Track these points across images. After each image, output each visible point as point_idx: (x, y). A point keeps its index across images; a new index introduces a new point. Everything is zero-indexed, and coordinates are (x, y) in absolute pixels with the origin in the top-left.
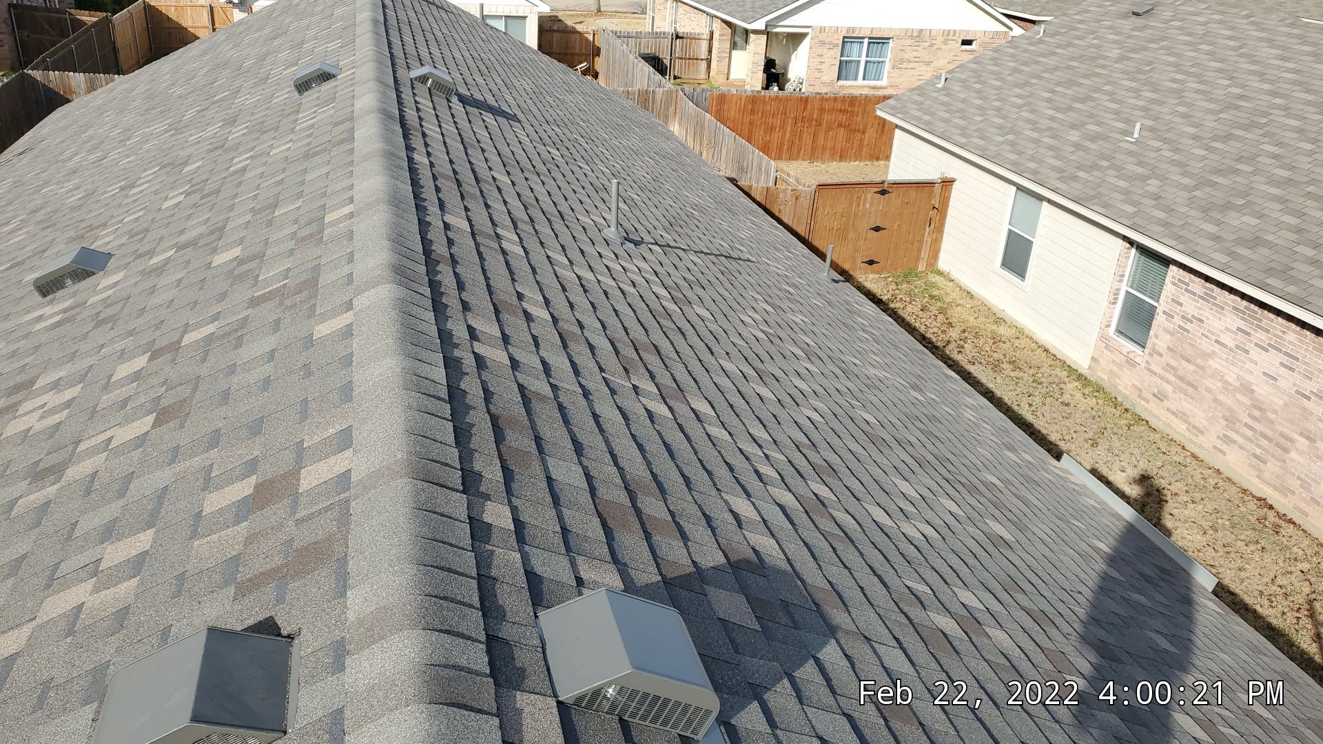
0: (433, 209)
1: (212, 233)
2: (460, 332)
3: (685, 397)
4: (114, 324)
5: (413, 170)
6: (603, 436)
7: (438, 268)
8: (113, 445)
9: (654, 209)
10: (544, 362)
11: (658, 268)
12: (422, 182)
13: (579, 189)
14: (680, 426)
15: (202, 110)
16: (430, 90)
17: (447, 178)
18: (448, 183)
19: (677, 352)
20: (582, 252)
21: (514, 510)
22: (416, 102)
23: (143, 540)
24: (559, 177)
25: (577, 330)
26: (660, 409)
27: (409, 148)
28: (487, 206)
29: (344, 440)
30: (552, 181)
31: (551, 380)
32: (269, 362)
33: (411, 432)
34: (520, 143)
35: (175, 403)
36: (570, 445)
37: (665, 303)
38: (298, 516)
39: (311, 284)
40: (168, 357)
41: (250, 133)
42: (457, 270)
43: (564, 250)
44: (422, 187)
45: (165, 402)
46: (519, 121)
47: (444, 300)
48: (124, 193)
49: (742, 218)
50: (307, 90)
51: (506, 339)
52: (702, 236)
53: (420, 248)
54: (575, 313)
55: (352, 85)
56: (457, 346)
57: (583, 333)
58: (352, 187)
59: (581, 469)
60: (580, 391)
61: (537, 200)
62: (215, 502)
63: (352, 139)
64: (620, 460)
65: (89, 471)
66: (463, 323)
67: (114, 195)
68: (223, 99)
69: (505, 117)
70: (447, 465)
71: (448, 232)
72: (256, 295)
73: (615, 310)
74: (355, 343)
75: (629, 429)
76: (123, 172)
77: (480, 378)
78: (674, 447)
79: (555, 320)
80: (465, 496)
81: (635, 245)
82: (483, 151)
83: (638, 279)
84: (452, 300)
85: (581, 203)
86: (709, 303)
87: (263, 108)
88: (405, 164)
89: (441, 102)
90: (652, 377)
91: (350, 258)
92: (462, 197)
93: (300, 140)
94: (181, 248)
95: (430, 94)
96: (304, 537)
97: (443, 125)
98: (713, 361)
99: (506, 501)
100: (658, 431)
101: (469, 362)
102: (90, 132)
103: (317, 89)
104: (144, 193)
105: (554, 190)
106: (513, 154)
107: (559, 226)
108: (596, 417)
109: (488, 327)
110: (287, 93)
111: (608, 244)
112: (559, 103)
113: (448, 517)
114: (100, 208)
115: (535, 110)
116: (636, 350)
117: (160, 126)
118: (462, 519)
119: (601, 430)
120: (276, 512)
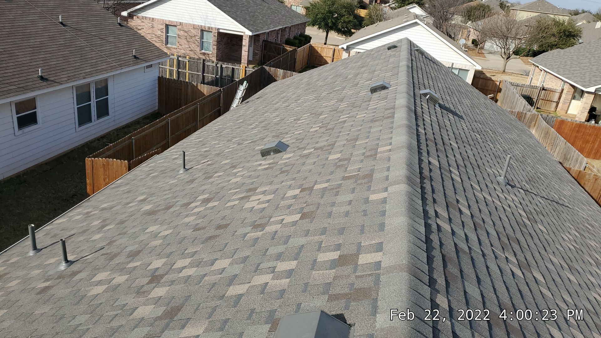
0: (425, 154)
1: (329, 145)
2: (432, 213)
3: (531, 269)
4: (288, 174)
5: (418, 135)
6: (490, 278)
7: (425, 181)
8: (284, 222)
9: (522, 171)
10: (466, 235)
11: (522, 201)
12: (421, 141)
13: (487, 155)
14: (527, 283)
15: (329, 93)
16: (427, 99)
17: (431, 141)
18: (431, 143)
19: (528, 245)
20: (487, 186)
21: (449, 301)
22: (421, 105)
23: (293, 264)
24: (479, 147)
25: (482, 223)
26: (518, 272)
27: (417, 125)
28: (447, 157)
29: (379, 248)
30: (476, 150)
31: (469, 245)
32: (349, 205)
33: (409, 252)
34: (463, 129)
35: (309, 212)
36: (475, 278)
37: (524, 219)
38: (357, 274)
39: (370, 176)
40: (308, 192)
41: (348, 106)
42: (432, 184)
43: (479, 183)
44: (421, 143)
45: (305, 210)
46: (463, 119)
47: (426, 196)
48: (295, 122)
49: (566, 184)
50: (375, 92)
51: (450, 219)
52: (545, 189)
53: (418, 171)
54: (482, 215)
55: (396, 93)
56: (430, 218)
57: (484, 225)
58: (391, 138)
59: (479, 291)
60: (481, 253)
61: (468, 157)
62: (323, 257)
63: (393, 117)
64: (497, 292)
65: (274, 230)
66: (433, 208)
67: (291, 122)
68: (338, 90)
69: (458, 116)
70: (423, 272)
71: (430, 166)
72: (345, 175)
73: (500, 218)
74: (387, 207)
75: (502, 278)
76: (296, 113)
77: (439, 236)
78: (524, 293)
79: (472, 216)
80: (430, 288)
81: (512, 187)
82: (447, 131)
83: (512, 204)
84: (429, 196)
85: (488, 162)
86: (546, 224)
87: (355, 97)
88: (415, 132)
89: (432, 106)
90: (515, 255)
91: (388, 169)
92: (437, 151)
93: (369, 113)
94: (316, 149)
95: (428, 102)
96: (359, 284)
97: (431, 116)
98: (546, 255)
99: (446, 296)
100: (516, 283)
101: (434, 227)
102: (284, 94)
103: (379, 92)
104: (303, 123)
105: (476, 154)
106: (460, 134)
107: (477, 172)
108: (487, 267)
109: (443, 213)
110: (365, 92)
111: (499, 184)
112: (482, 113)
113: (422, 296)
114: (285, 126)
115: (471, 115)
116: (508, 239)
117: (311, 97)
118: (428, 298)
119: (490, 275)
120: (348, 269)
